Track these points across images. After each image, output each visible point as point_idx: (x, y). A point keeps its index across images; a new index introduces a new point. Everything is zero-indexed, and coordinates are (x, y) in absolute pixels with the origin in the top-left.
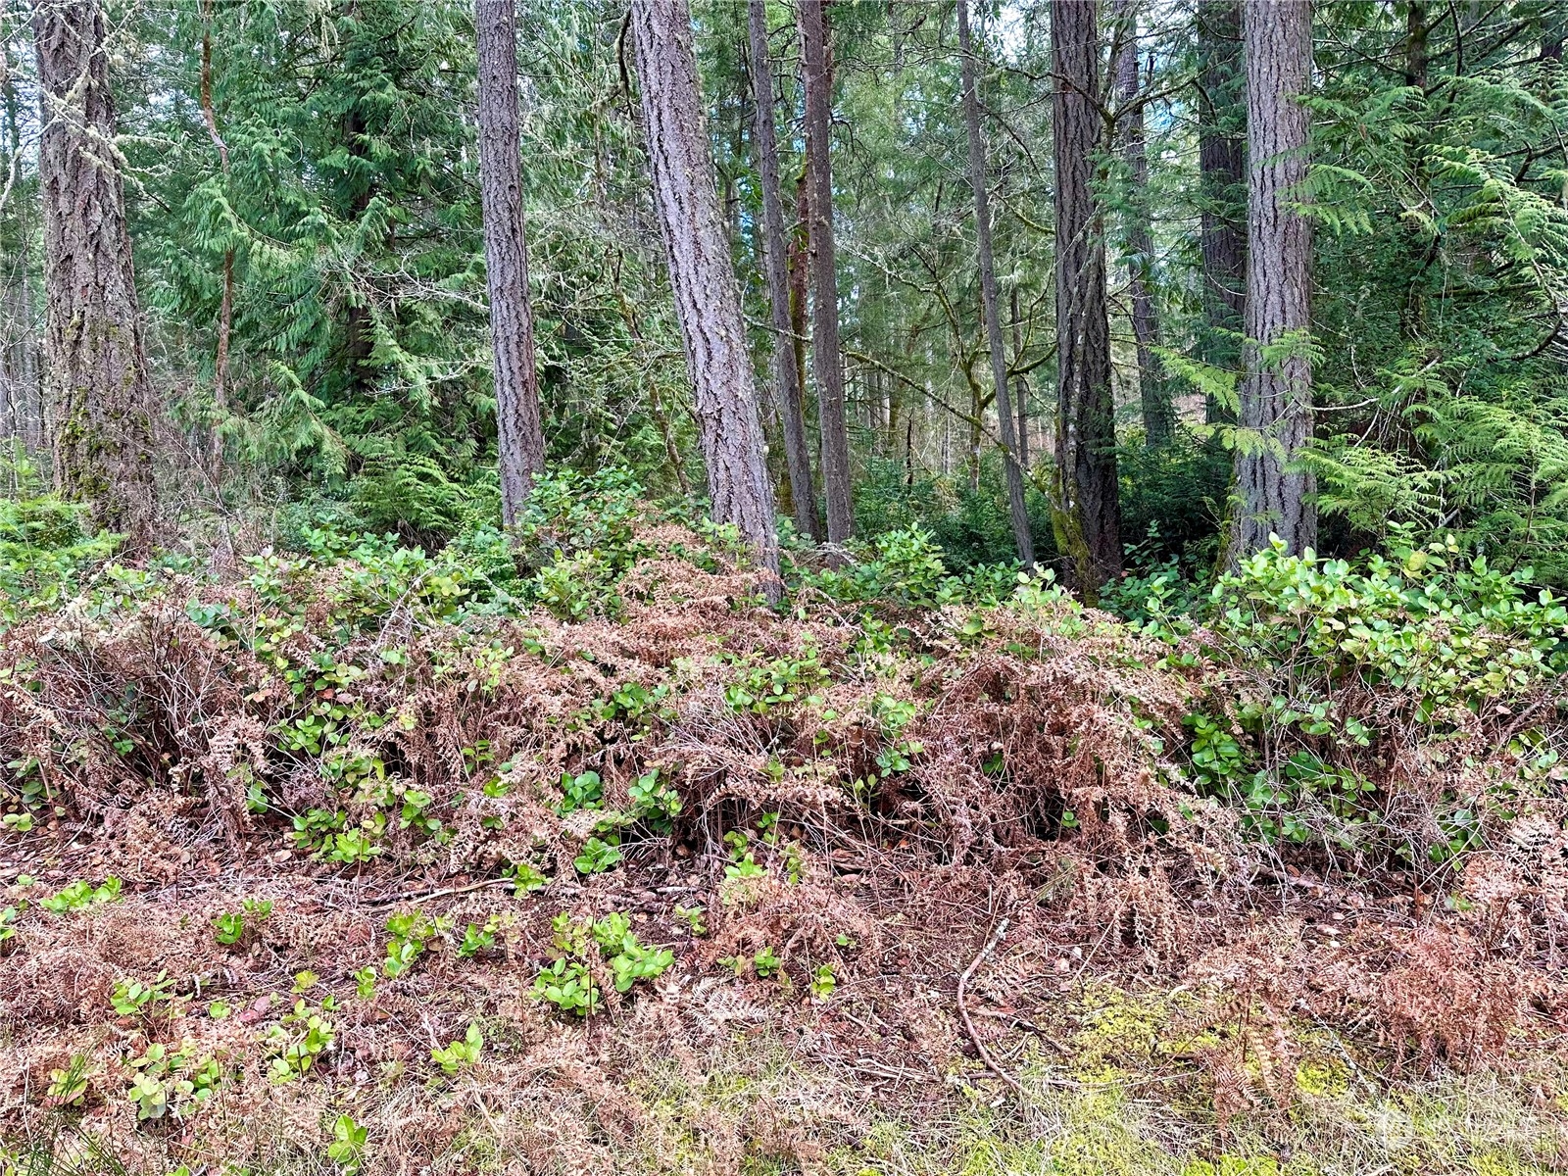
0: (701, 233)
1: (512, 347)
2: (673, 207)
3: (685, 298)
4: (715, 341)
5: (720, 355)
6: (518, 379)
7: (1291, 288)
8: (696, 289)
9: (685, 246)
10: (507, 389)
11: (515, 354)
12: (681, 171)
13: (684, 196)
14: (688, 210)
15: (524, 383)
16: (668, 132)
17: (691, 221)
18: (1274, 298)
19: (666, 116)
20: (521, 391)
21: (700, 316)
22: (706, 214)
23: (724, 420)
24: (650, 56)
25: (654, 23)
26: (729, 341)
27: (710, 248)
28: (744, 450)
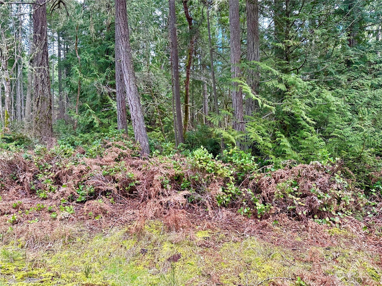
0: (131, 86)
1: (120, 103)
2: (126, 81)
3: (128, 98)
4: (133, 106)
5: (135, 109)
6: (121, 109)
7: (238, 97)
8: (130, 96)
9: (128, 89)
10: (119, 111)
11: (121, 104)
12: (127, 75)
13: (128, 79)
14: (128, 82)
15: (123, 110)
16: (125, 68)
17: (129, 84)
18: (235, 99)
19: (125, 65)
20: (122, 112)
21: (131, 101)
22: (132, 83)
23: (135, 121)
24: (122, 54)
25: (122, 48)
26: (136, 106)
27: (133, 89)
28: (139, 127)
